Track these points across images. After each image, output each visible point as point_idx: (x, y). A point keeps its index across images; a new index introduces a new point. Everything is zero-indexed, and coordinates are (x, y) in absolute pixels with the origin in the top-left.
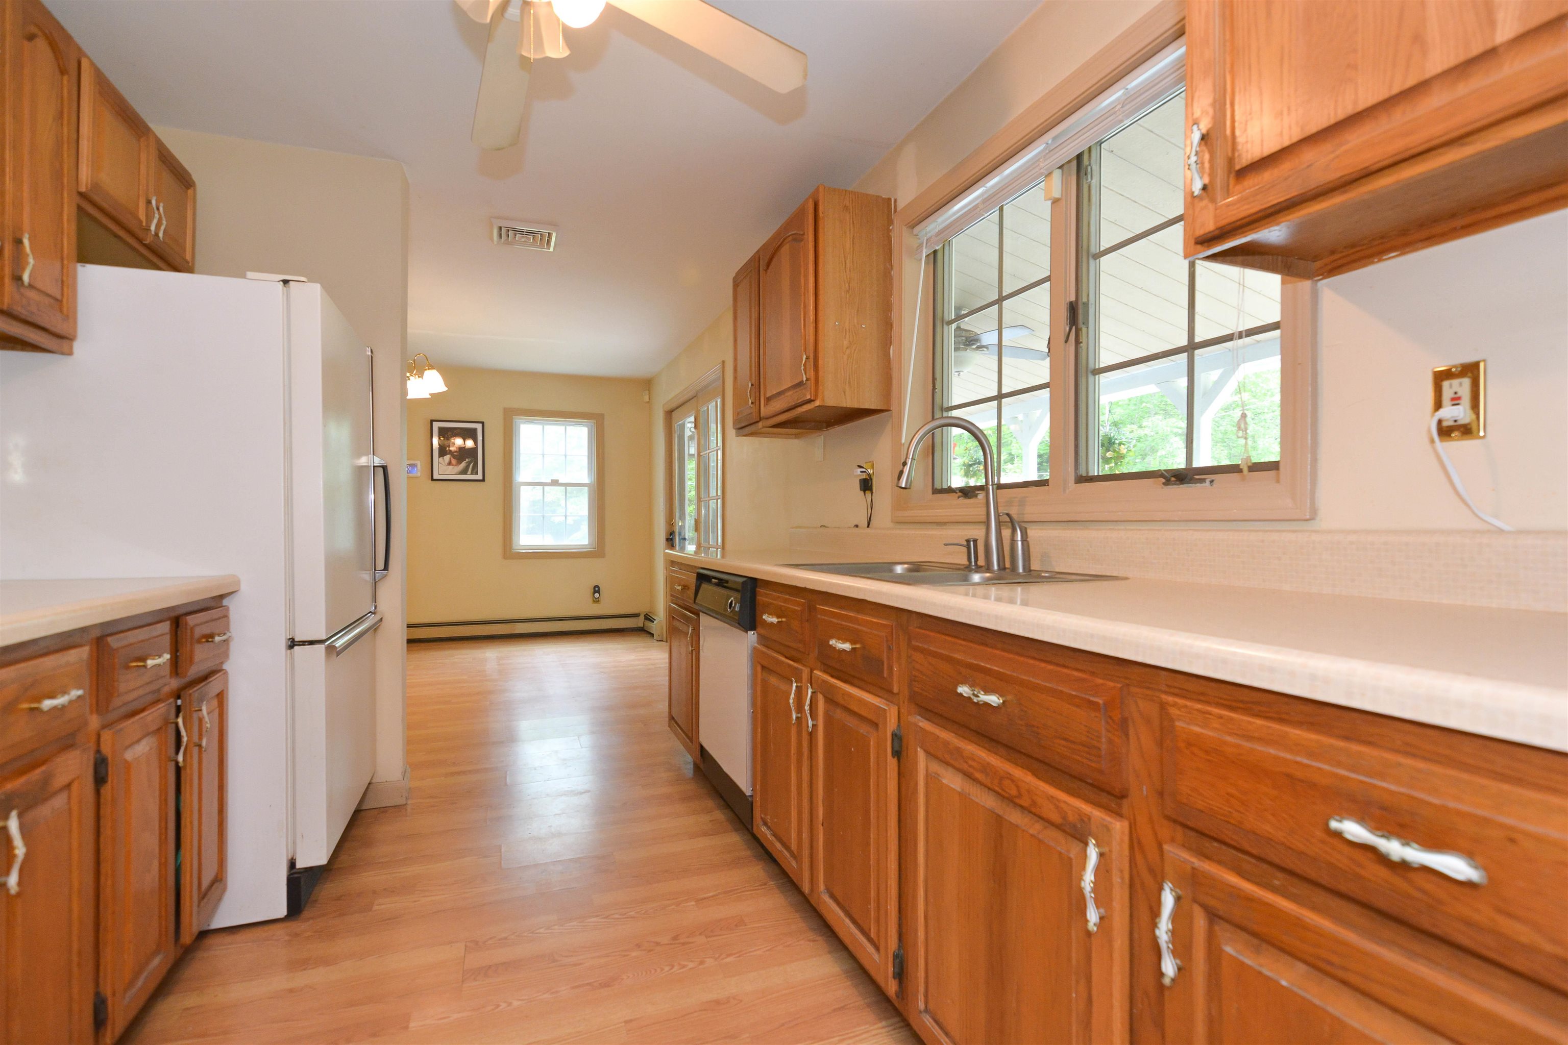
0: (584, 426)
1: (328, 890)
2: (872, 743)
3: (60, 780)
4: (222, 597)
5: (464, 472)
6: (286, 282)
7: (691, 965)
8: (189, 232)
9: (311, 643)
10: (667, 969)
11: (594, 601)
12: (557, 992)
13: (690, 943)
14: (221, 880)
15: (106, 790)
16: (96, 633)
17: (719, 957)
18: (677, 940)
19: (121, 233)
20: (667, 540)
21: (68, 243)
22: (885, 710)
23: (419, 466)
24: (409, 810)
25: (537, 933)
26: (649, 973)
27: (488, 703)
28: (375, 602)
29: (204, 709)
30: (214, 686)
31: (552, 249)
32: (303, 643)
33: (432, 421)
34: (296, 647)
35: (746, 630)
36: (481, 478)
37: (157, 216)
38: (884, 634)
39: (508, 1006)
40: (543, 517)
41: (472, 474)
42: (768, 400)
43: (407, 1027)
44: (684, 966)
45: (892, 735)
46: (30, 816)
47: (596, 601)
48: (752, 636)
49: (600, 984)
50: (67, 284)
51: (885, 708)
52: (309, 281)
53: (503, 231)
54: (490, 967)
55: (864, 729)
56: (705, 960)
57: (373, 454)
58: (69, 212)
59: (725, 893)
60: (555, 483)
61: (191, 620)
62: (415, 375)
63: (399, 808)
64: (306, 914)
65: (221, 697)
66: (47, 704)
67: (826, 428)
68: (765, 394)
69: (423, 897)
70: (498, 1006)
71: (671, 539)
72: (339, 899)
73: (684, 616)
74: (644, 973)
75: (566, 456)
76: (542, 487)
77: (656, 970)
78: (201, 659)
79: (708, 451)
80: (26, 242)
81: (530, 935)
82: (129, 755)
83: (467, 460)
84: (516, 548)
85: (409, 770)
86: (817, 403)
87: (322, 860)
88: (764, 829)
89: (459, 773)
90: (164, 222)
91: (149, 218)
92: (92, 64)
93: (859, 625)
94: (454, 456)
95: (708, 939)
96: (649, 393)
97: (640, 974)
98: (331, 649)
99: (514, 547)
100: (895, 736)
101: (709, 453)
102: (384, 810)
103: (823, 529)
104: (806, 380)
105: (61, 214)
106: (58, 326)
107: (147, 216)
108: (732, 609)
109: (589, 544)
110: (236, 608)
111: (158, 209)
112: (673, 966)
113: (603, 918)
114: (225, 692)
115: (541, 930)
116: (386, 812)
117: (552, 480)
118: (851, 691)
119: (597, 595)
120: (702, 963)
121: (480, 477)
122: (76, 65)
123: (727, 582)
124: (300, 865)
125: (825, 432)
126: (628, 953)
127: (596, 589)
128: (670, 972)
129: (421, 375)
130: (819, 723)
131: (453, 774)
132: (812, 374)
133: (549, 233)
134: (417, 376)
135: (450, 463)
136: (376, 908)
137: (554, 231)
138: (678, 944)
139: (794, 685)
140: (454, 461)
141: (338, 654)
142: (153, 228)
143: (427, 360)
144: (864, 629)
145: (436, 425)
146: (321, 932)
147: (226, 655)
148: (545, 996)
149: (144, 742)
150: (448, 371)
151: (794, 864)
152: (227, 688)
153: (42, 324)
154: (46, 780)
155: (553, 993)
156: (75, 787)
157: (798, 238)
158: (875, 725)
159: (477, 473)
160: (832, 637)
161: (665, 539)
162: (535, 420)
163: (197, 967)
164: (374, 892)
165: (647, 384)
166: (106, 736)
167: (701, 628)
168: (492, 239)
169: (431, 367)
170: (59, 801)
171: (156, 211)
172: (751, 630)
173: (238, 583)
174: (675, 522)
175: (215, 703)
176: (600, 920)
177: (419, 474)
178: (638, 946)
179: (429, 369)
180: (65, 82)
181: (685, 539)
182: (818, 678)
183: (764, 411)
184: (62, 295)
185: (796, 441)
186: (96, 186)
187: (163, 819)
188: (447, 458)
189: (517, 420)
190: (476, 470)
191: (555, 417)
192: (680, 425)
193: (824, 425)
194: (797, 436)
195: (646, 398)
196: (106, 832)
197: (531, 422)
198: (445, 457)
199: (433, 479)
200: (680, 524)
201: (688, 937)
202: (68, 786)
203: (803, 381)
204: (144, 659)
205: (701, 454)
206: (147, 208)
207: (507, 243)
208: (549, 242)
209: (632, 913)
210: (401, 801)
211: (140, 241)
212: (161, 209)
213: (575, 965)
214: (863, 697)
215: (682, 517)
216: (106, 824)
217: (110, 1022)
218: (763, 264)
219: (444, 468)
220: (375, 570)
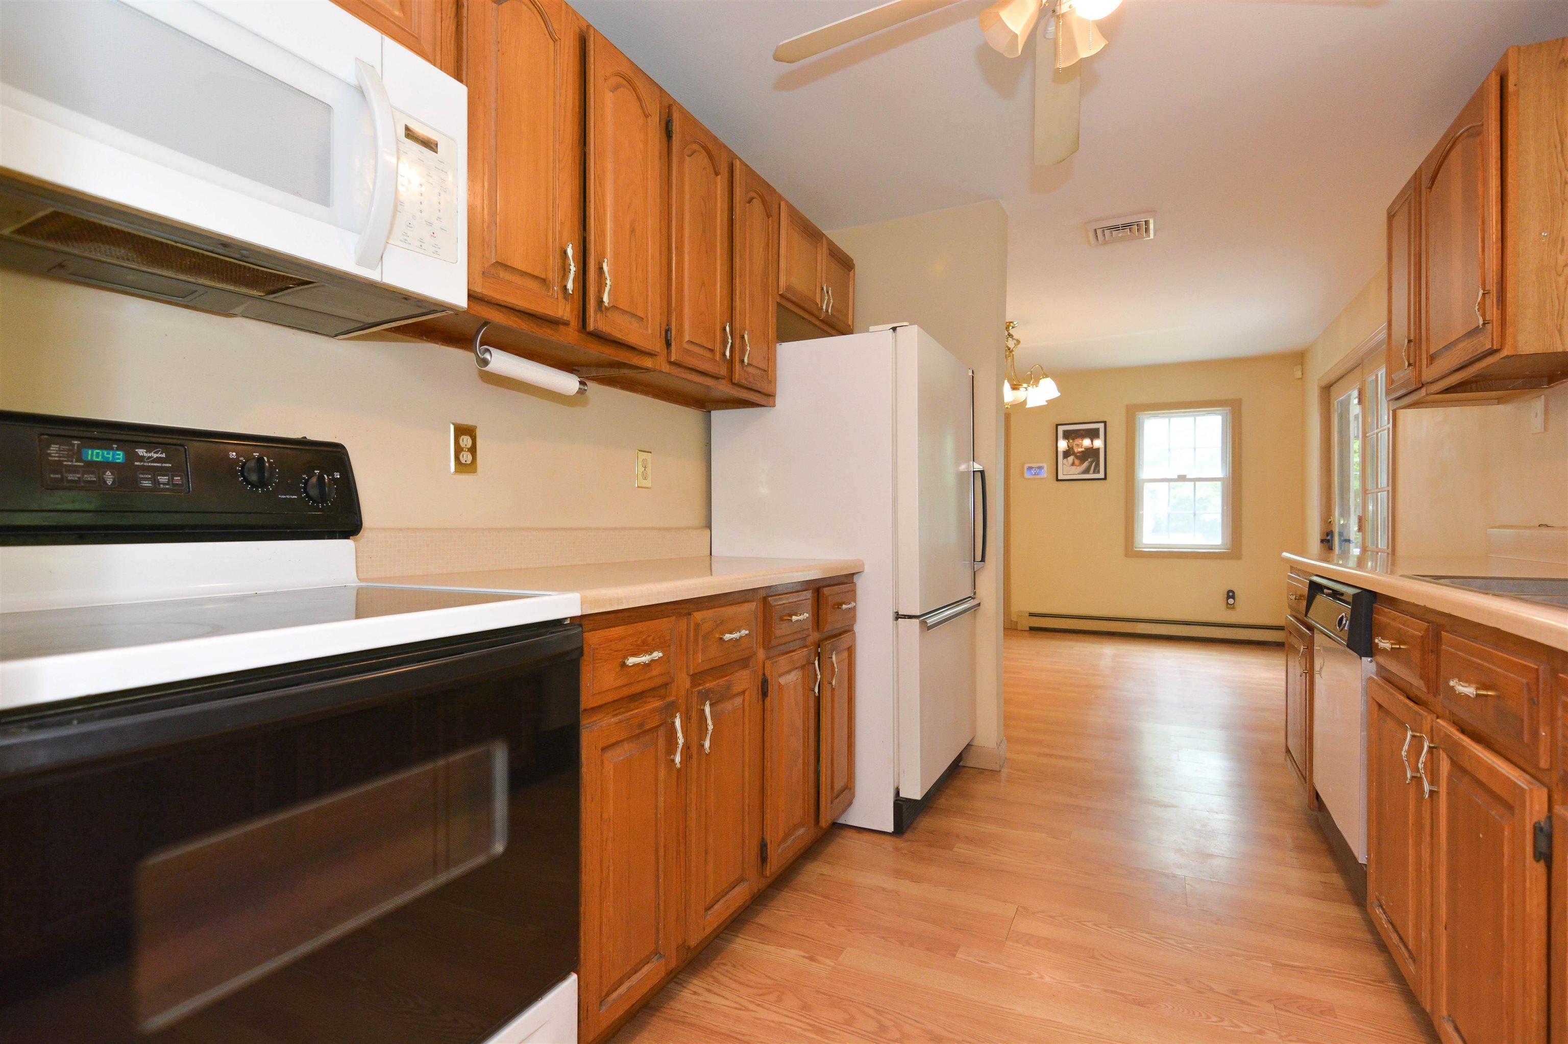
0: (1217, 414)
1: (926, 822)
2: (1506, 833)
3: (737, 689)
4: (853, 574)
5: (1087, 471)
6: (894, 329)
7: (1246, 1029)
8: (851, 304)
9: (910, 617)
10: (1214, 1019)
11: (1227, 608)
12: (1088, 987)
13: (1251, 1005)
14: (850, 789)
15: (768, 700)
16: (763, 593)
17: (1286, 1036)
18: (1236, 995)
19: (806, 316)
20: (1322, 541)
21: (772, 331)
22: (1523, 789)
23: (1045, 468)
24: (1003, 779)
25: (1084, 925)
26: (1191, 1013)
27: (1093, 696)
28: (975, 589)
29: (834, 657)
30: (844, 641)
31: (1152, 236)
32: (905, 617)
33: (1057, 425)
34: (899, 619)
35: (1361, 655)
36: (1103, 477)
37: (827, 298)
38: (1525, 681)
39: (1040, 978)
40: (1195, 515)
41: (1094, 472)
42: (1432, 358)
43: (954, 955)
44: (1237, 1026)
45: (1535, 827)
46: (720, 707)
47: (1231, 607)
48: (1367, 665)
49: (1134, 1000)
50: (770, 358)
51: (1525, 787)
52: (911, 324)
53: (1099, 232)
54: (1033, 936)
55: (1495, 813)
56: (1267, 1031)
57: (973, 461)
58: (772, 309)
59: (1316, 969)
60: (1182, 478)
61: (826, 591)
62: (1033, 385)
63: (995, 773)
64: (907, 835)
65: (851, 651)
66: (727, 637)
67: (1549, 384)
68: (1427, 351)
69: (995, 854)
70: (1030, 973)
71: (1328, 541)
72: (932, 832)
73: (1299, 631)
74: (1186, 1012)
75: (1195, 449)
76: (1193, 483)
77: (1200, 1015)
78: (833, 622)
79: (1376, 431)
80: (746, 336)
81: (1077, 924)
82: (782, 680)
83: (1089, 460)
84: (1140, 546)
85: (1005, 741)
86: (1504, 353)
87: (918, 797)
88: (1379, 911)
89: (1051, 756)
90: (832, 301)
91: (822, 301)
92: (787, 203)
93: (1494, 664)
94: (1077, 457)
95: (1278, 1011)
96: (1302, 371)
97: (1181, 1010)
98: (924, 623)
99: (1136, 544)
100: (1538, 829)
101: (1377, 434)
102: (981, 771)
103: (1544, 531)
104: (1484, 324)
105: (767, 312)
106: (765, 388)
107: (821, 300)
108: (1342, 627)
109: (1222, 544)
110: (863, 585)
111: (828, 292)
112: (1222, 1020)
113: (1155, 937)
114: (853, 647)
115: (1089, 924)
116: (983, 773)
117: (1178, 476)
118: (1480, 755)
119: (1231, 601)
120: (1261, 1032)
121: (1102, 475)
122: (777, 206)
123: (1342, 594)
124: (902, 795)
125: (1547, 392)
126: (1173, 983)
127: (1231, 594)
128: (1218, 1024)
129: (1036, 382)
130: (1441, 790)
131: (1045, 755)
132: (1493, 313)
133: (1145, 221)
134: (1035, 386)
135: (1073, 464)
136: (956, 849)
137: (1150, 218)
138: (1237, 1000)
139: (1409, 733)
140: (1077, 462)
141: (929, 628)
142: (824, 307)
143: (1043, 370)
144: (1498, 670)
145: (1061, 429)
146: (914, 853)
147: (854, 619)
148: (1077, 985)
149: (793, 673)
150: (1061, 377)
151: (1412, 968)
152: (855, 644)
153: (756, 389)
154: (729, 687)
155: (1083, 985)
156: (747, 693)
157: (1476, 132)
158: (1511, 808)
159: (1099, 472)
160: (1453, 677)
161: (1319, 541)
162: (1159, 414)
163: (833, 849)
164: (958, 836)
165: (1299, 358)
166: (768, 664)
167: (1316, 648)
168: (1089, 242)
169: (1046, 376)
170: (738, 701)
171: (826, 294)
172: (1367, 656)
173: (863, 565)
174: (1334, 520)
175: (846, 654)
176: (1153, 939)
177: (1045, 476)
178: (1188, 982)
179: (1043, 378)
180: (770, 222)
181: (1348, 541)
182: (1440, 730)
183: (1428, 374)
184: (768, 367)
185: (1501, 407)
186: (789, 288)
187: (806, 731)
188: (1071, 459)
189: (1141, 416)
190: (1098, 469)
191: (1181, 409)
192: (1341, 402)
193: (1546, 380)
194: (1500, 401)
195: (1298, 374)
196: (768, 730)
197: (1155, 416)
198: (1069, 458)
199: (1057, 480)
200: (1342, 522)
201: (1251, 998)
202: (744, 692)
203: (1479, 326)
204: (791, 616)
205: (1368, 435)
206: (821, 292)
207: (1105, 243)
208: (1147, 230)
209: (1191, 946)
210: (997, 768)
211: (818, 318)
212: (830, 292)
213: (1113, 970)
214: (1495, 766)
215: (1345, 513)
216: (768, 724)
217: (769, 860)
218: (1425, 181)
219: (1068, 469)
220: (974, 561)
